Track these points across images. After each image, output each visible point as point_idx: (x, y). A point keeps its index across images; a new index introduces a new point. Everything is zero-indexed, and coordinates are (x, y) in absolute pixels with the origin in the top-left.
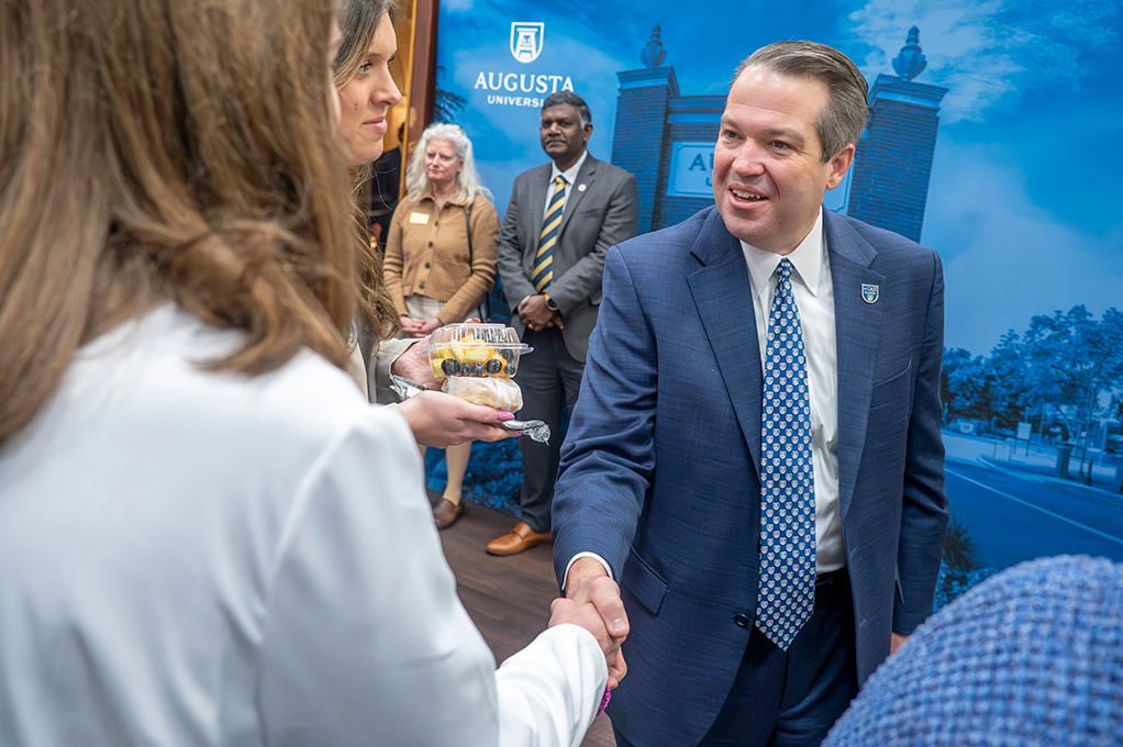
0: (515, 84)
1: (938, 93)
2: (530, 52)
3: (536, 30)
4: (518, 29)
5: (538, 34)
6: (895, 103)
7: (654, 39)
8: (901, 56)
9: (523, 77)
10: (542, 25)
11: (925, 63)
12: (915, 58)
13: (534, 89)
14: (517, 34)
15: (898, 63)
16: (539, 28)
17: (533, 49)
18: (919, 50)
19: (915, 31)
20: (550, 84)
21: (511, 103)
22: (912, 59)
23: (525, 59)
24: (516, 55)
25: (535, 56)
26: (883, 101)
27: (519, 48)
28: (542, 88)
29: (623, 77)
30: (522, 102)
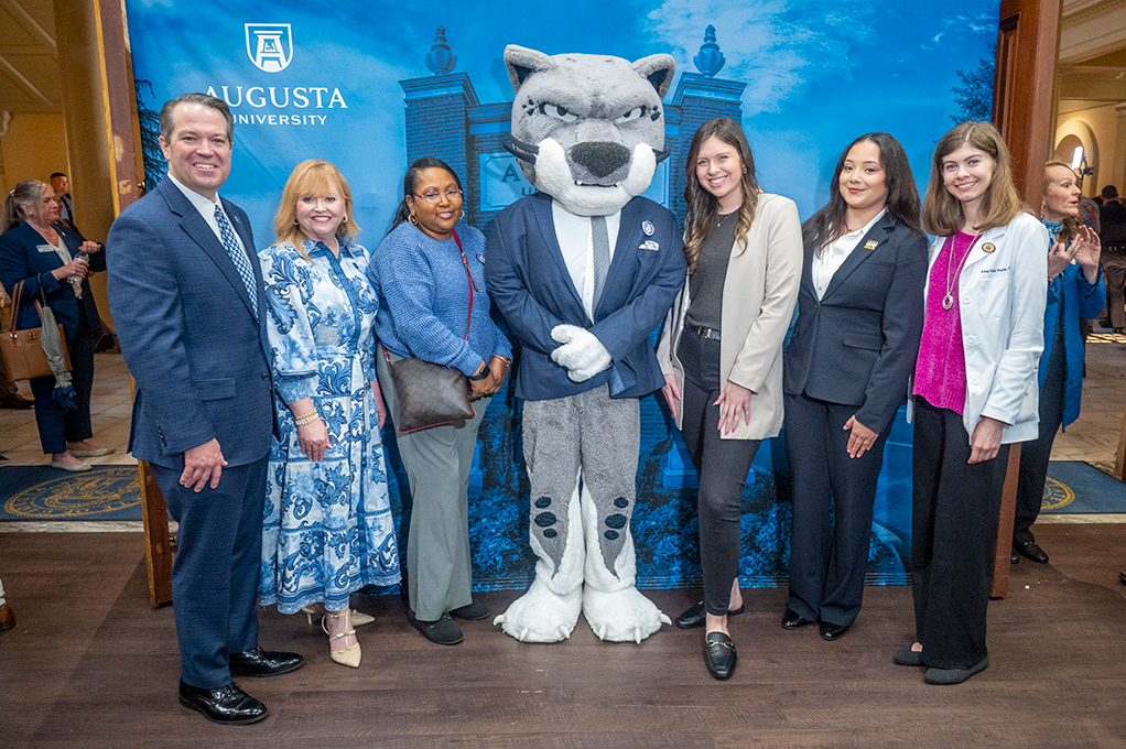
0: (263, 99)
1: (738, 87)
2: (277, 59)
3: (281, 32)
4: (255, 32)
5: (284, 38)
6: (701, 99)
7: (439, 42)
8: (701, 53)
9: (272, 90)
10: (289, 25)
11: (723, 60)
12: (714, 56)
13: (291, 102)
14: (254, 39)
15: (699, 61)
16: (285, 29)
17: (281, 56)
18: (718, 48)
19: (711, 30)
20: (312, 97)
21: (261, 122)
22: (711, 57)
23: (271, 67)
24: (258, 64)
25: (285, 64)
26: (689, 98)
27: (259, 56)
28: (302, 102)
29: (407, 85)
30: (277, 120)
